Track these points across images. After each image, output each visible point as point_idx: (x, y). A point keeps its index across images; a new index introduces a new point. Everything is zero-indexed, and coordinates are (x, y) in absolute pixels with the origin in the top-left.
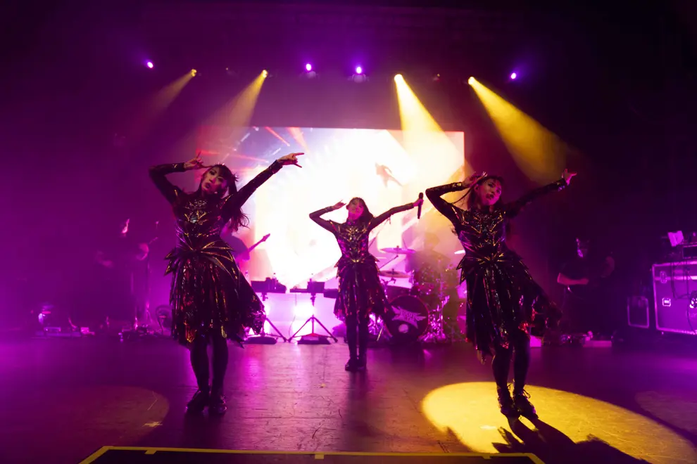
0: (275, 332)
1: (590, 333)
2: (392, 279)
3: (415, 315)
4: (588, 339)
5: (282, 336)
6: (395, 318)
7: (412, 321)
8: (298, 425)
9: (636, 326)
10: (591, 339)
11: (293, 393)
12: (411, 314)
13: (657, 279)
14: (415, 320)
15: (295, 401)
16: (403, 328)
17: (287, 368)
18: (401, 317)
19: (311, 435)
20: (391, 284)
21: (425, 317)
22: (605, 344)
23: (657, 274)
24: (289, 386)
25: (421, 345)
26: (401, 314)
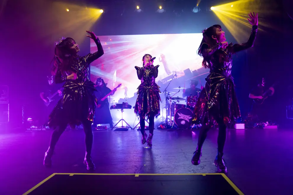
0: (127, 126)
1: (267, 122)
2: (178, 101)
3: (188, 116)
4: (266, 125)
5: (130, 127)
6: (179, 118)
7: (186, 119)
8: (135, 164)
9: (290, 119)
10: (267, 125)
11: (134, 151)
12: (186, 116)
15: (134, 155)
16: (183, 122)
17: (132, 141)
18: (182, 118)
19: (140, 168)
20: (177, 103)
21: (192, 117)
22: (275, 127)
24: (132, 148)
25: (191, 129)
26: (181, 116)
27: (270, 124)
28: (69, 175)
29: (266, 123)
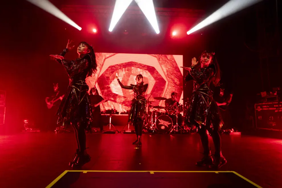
2: (158, 109)
3: (167, 122)
4: (232, 131)
5: (117, 131)
6: (160, 124)
7: (166, 125)
10: (233, 132)
13: (257, 109)
14: (167, 124)
16: (163, 127)
18: (162, 123)
20: (158, 111)
21: (170, 123)
22: (238, 133)
23: (257, 108)
25: (170, 133)
26: (162, 122)
27: (235, 131)
28: (83, 172)
29: (232, 130)
